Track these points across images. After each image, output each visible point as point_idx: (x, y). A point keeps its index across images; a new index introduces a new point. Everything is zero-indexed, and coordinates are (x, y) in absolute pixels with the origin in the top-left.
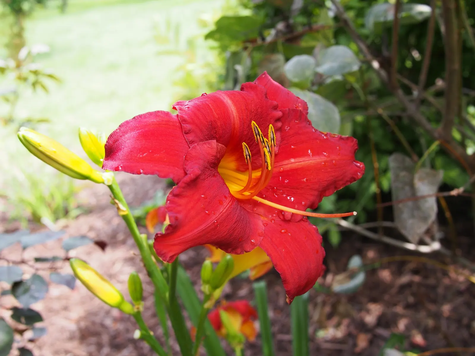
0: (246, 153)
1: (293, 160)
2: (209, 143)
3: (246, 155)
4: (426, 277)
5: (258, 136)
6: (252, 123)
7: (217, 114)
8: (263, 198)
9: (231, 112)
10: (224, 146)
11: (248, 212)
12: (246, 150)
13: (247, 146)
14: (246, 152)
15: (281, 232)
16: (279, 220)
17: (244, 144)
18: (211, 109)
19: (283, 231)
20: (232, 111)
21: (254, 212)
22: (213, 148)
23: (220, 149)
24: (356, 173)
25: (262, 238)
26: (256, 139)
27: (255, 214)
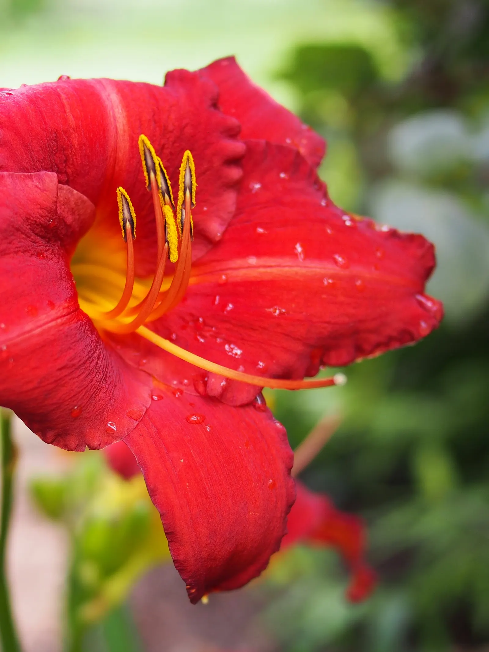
0: (123, 215)
1: (253, 261)
2: (40, 179)
3: (123, 219)
5: (152, 175)
6: (140, 139)
7: (76, 118)
8: (171, 340)
9: (112, 120)
10: (85, 198)
11: (127, 366)
12: (125, 207)
13: (127, 196)
14: (126, 211)
15: (188, 419)
16: (194, 393)
17: (121, 190)
18: (63, 106)
19: (194, 418)
20: (114, 118)
21: (140, 368)
22: (45, 190)
23: (76, 204)
24: (415, 320)
25: (136, 423)
26: (147, 181)
27: (143, 373)
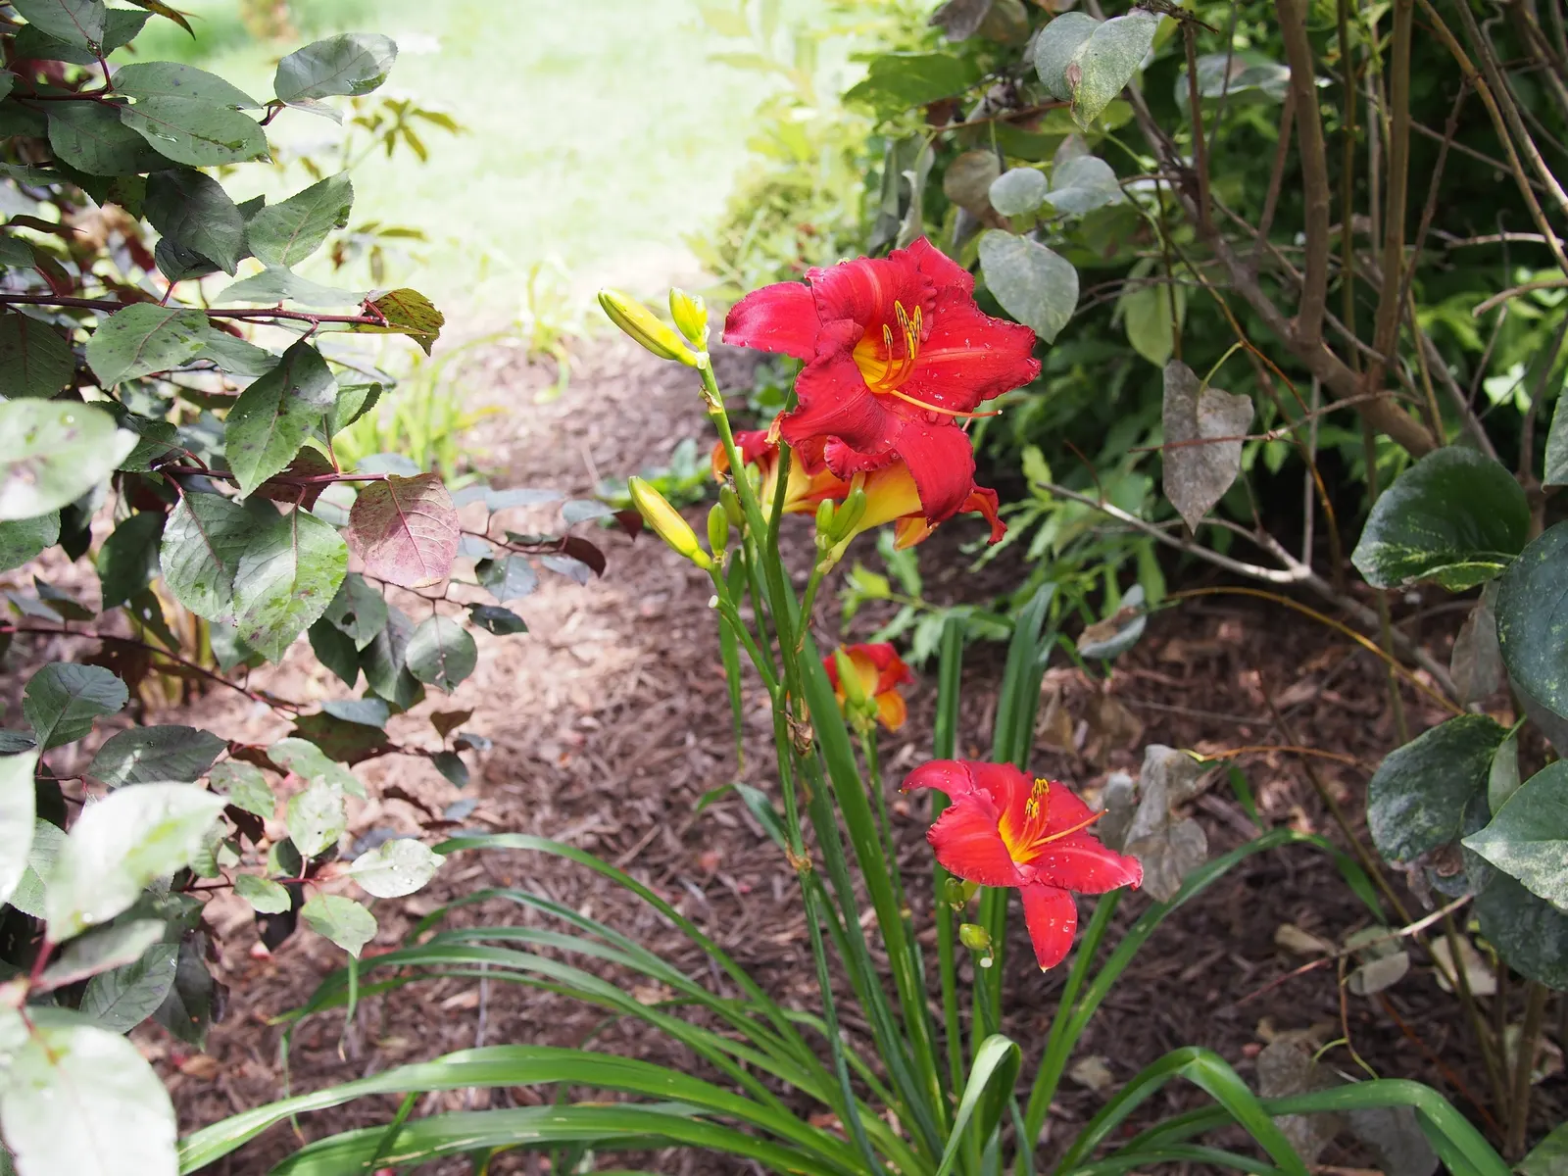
0: (886, 338)
2: (845, 323)
4: (1352, 695)
5: (902, 319)
6: (896, 303)
7: (857, 289)
8: (908, 395)
10: (861, 327)
11: (886, 408)
13: (888, 329)
14: (887, 335)
15: (921, 435)
16: (922, 421)
17: (885, 326)
18: (850, 283)
19: (925, 434)
20: (874, 286)
21: (891, 409)
22: (849, 329)
23: (857, 331)
26: (899, 322)
27: (894, 413)
